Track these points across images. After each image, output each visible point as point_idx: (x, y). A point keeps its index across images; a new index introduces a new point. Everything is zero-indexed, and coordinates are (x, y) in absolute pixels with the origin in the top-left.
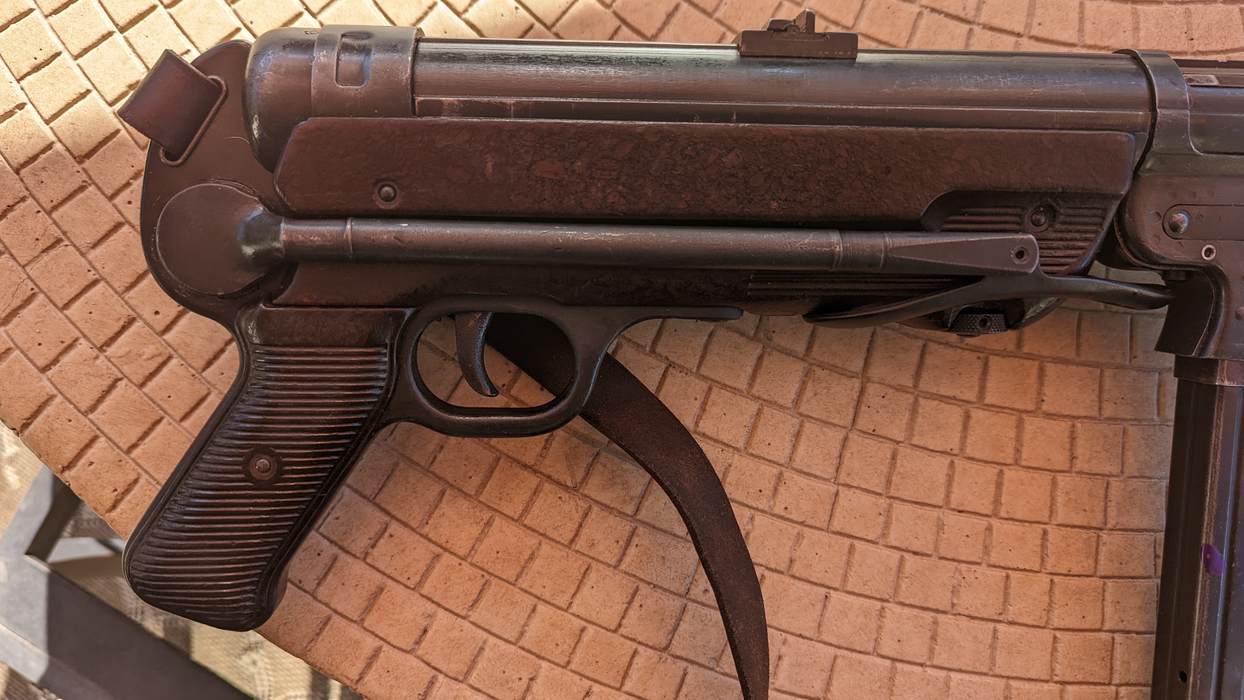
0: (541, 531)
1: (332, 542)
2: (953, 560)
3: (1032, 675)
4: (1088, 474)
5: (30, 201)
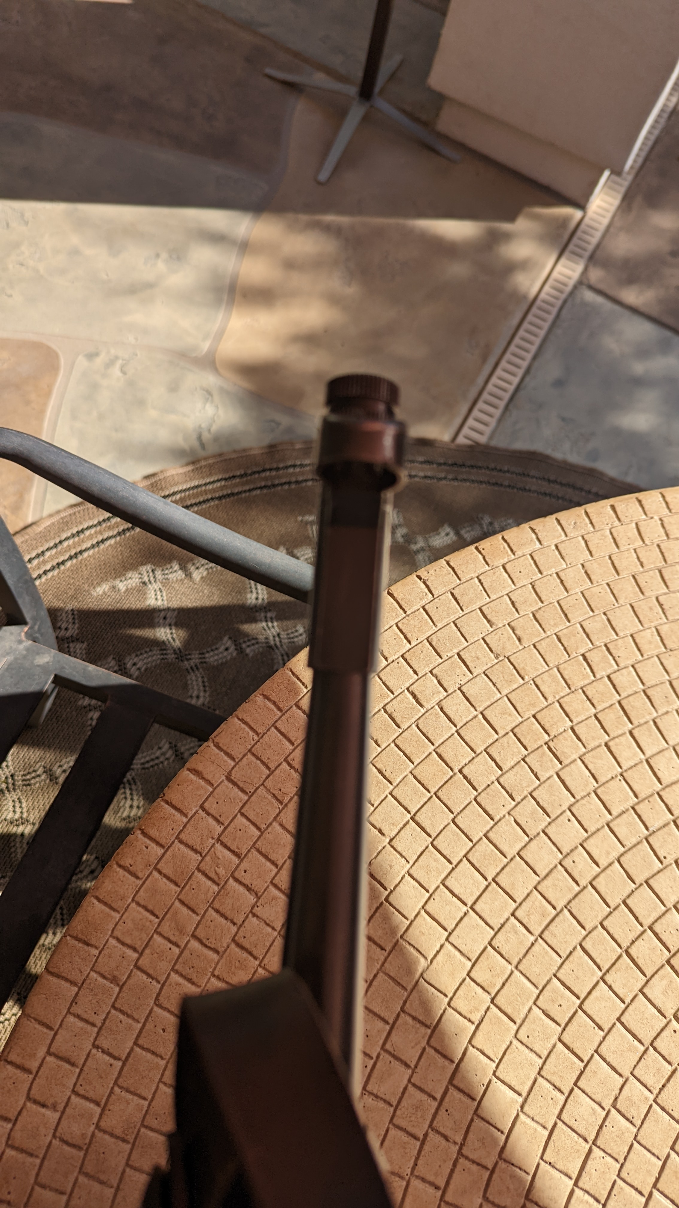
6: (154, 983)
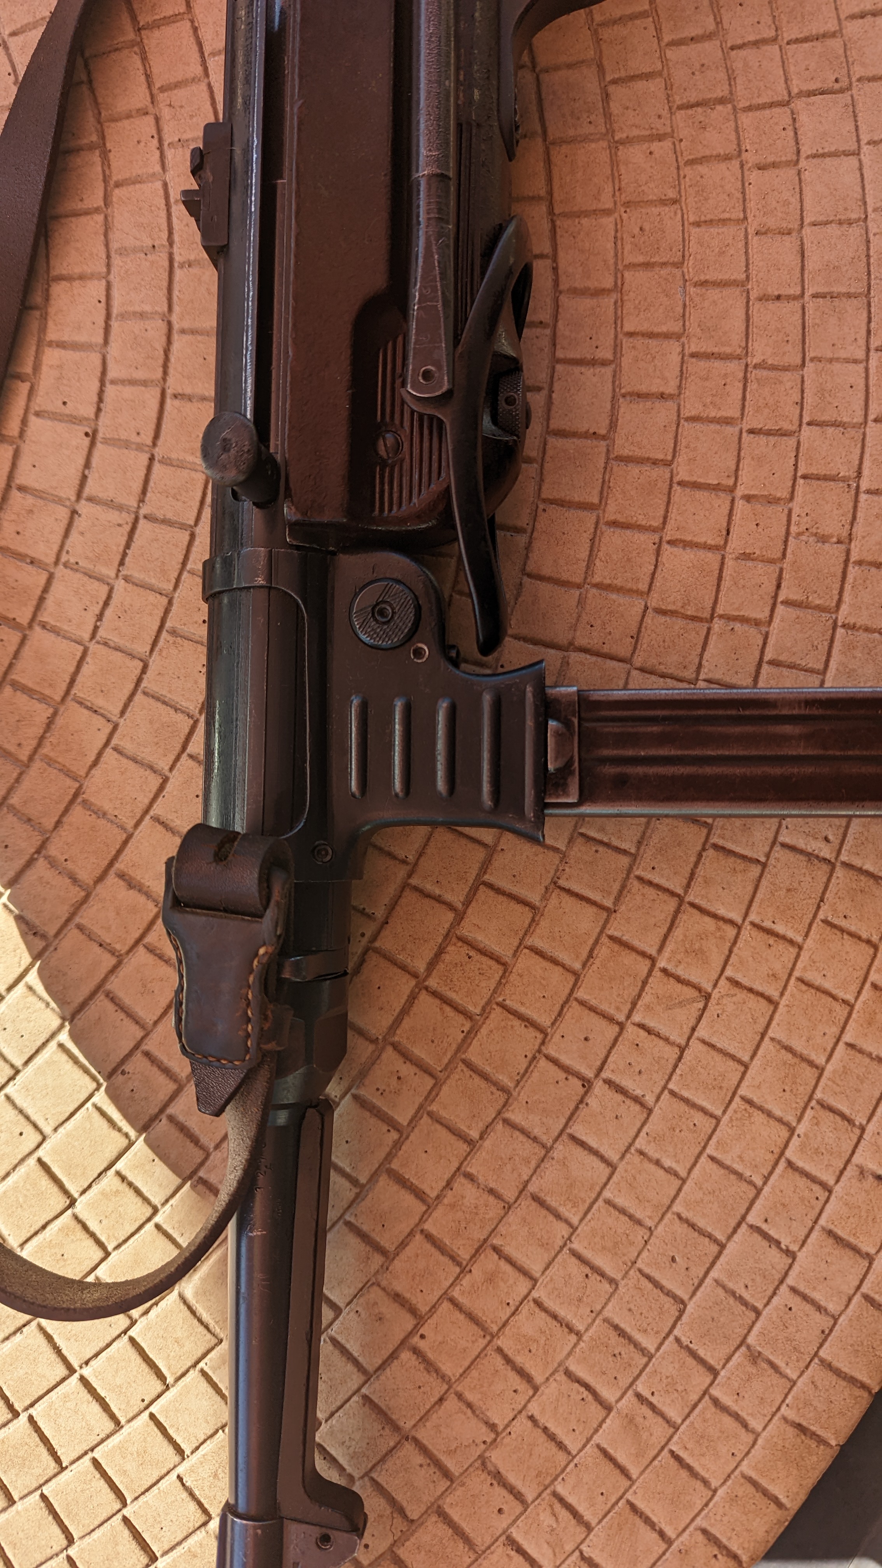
0: (758, 1038)
1: (774, 1293)
2: (786, 542)
4: (681, 380)
6: (685, 1341)
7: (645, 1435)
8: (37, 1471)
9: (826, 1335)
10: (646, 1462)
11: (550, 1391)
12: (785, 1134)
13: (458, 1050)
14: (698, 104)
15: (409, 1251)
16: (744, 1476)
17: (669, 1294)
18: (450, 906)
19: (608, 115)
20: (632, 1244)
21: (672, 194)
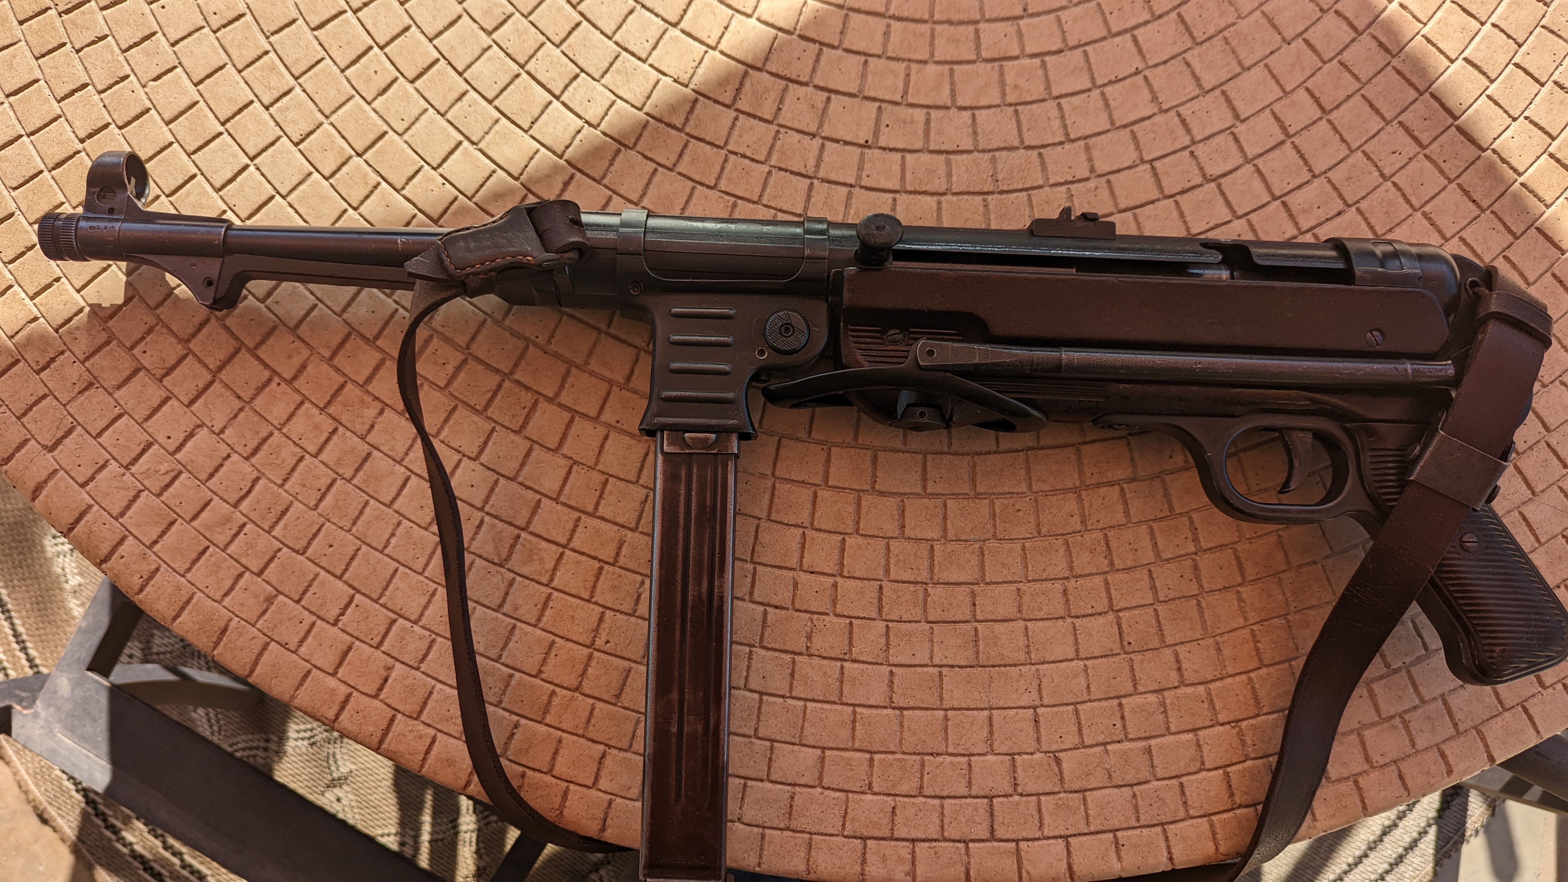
1: (311, 612)
2: (806, 611)
3: (872, 702)
4: (914, 539)
5: (67, 354)
7: (219, 529)
8: (188, 139)
9: (284, 646)
10: (202, 530)
11: (246, 467)
12: (413, 618)
13: (463, 402)
14: (1108, 547)
15: (333, 374)
16: (194, 594)
17: (309, 543)
18: (557, 394)
19: (1099, 485)
20: (341, 518)
21: (1044, 530)
